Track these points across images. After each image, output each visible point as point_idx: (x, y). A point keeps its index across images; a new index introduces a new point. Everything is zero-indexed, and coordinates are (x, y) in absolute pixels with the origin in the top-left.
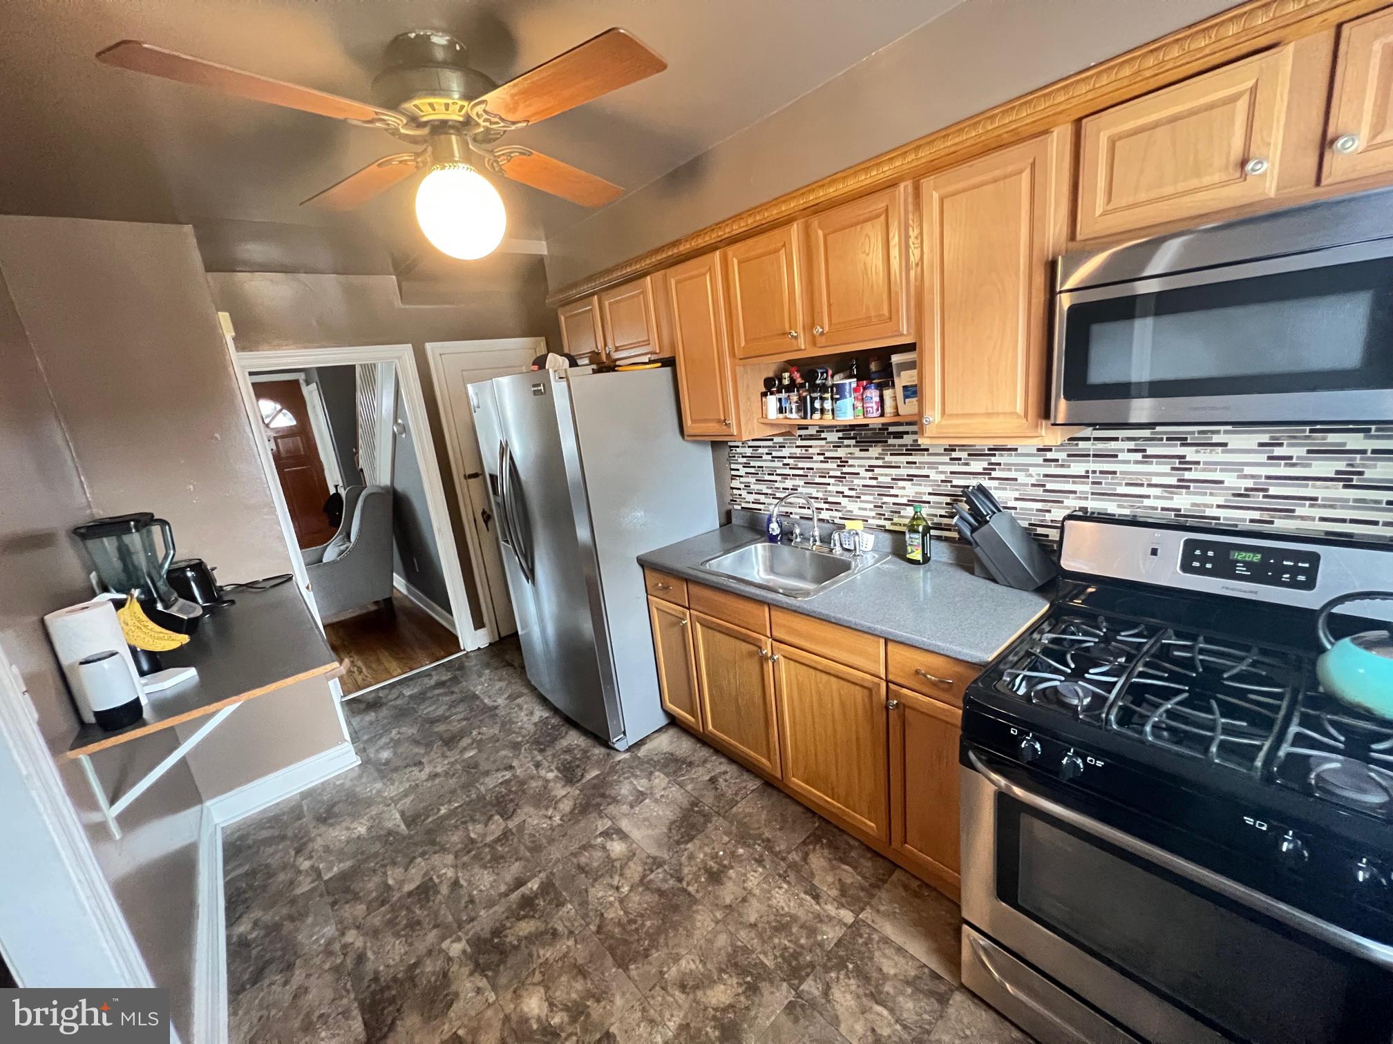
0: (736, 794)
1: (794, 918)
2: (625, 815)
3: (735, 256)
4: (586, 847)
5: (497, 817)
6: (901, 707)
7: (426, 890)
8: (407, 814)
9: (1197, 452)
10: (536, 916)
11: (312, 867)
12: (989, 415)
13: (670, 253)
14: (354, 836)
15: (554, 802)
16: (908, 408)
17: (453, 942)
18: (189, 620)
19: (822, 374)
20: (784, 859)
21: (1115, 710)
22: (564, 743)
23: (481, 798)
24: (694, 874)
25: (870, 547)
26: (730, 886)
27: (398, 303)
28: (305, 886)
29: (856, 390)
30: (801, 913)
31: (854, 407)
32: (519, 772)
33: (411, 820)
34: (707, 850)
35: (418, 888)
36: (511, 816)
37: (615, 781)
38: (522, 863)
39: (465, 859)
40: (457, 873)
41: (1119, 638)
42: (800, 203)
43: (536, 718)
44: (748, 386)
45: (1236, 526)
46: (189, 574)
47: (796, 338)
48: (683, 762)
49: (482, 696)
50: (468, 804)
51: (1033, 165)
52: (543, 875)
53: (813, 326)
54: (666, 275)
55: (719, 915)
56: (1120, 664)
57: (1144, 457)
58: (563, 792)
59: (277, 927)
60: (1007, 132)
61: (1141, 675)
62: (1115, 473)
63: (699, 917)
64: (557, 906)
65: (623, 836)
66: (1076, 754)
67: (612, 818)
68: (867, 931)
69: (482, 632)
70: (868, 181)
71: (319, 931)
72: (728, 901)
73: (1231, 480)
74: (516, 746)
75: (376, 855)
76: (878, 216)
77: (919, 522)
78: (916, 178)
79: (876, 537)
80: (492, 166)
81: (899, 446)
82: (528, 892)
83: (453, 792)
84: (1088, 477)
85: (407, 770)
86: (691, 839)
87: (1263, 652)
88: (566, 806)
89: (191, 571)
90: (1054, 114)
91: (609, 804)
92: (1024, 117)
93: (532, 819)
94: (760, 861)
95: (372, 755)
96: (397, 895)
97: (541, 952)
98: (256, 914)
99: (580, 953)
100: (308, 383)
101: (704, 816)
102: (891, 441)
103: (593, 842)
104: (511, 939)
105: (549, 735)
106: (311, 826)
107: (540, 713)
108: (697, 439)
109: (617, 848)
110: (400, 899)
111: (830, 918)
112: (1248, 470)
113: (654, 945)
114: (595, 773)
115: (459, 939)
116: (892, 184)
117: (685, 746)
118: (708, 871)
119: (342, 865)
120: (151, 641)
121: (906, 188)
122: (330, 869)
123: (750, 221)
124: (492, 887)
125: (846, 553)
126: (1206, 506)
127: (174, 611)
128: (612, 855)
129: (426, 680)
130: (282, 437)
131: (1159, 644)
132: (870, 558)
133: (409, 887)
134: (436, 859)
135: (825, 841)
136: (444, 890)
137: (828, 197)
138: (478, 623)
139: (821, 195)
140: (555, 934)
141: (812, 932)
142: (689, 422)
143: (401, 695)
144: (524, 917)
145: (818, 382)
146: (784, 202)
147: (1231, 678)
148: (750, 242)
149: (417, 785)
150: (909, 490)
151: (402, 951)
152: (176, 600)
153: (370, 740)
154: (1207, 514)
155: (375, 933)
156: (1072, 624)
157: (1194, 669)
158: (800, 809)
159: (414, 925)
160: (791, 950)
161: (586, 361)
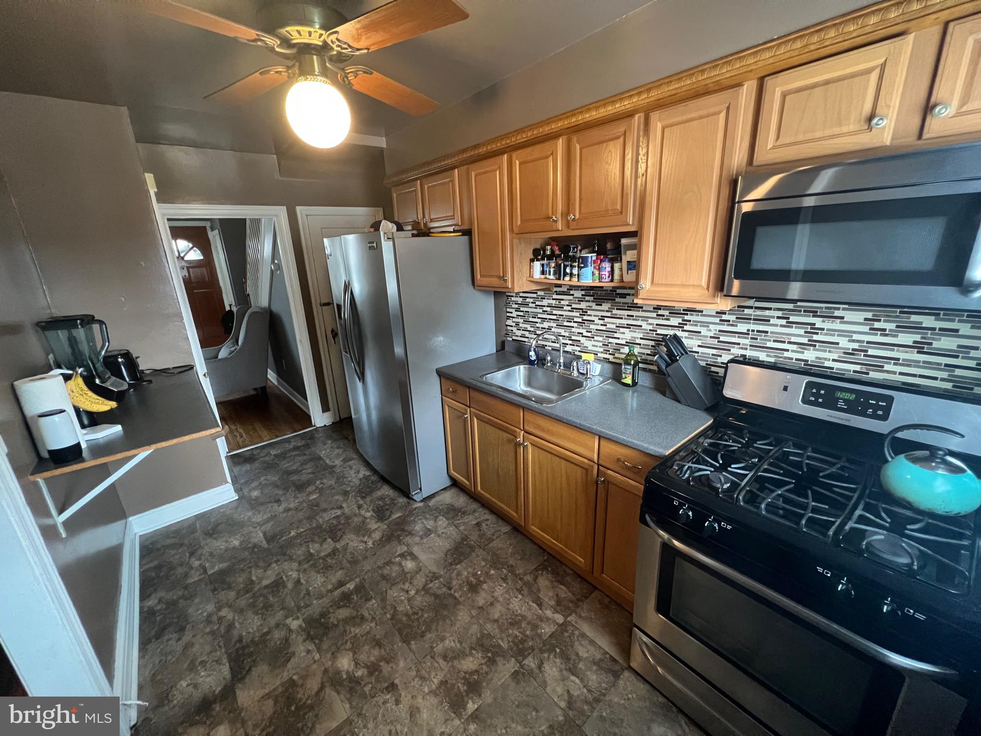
0: (493, 535)
1: (524, 617)
2: (416, 544)
3: (517, 159)
4: (389, 563)
5: (329, 540)
6: (606, 483)
7: (278, 585)
8: (268, 534)
9: (824, 321)
10: (351, 606)
11: (200, 565)
12: (683, 286)
13: (472, 153)
14: (231, 546)
15: (369, 533)
16: (629, 277)
17: (293, 620)
18: (119, 392)
19: (574, 248)
20: (521, 579)
21: (743, 493)
22: (379, 493)
23: (319, 527)
24: (460, 585)
25: (597, 373)
26: (483, 594)
27: (277, 176)
28: (195, 577)
29: (595, 262)
30: (529, 615)
31: (593, 274)
32: (346, 510)
33: (270, 538)
34: (470, 570)
35: (272, 583)
36: (339, 540)
37: (412, 521)
38: (345, 571)
39: (306, 566)
40: (299, 575)
41: (755, 445)
42: (565, 123)
43: (361, 476)
44: (521, 254)
45: (844, 374)
46: (120, 360)
47: (556, 221)
48: (460, 511)
49: (325, 459)
50: (309, 529)
51: (728, 108)
52: (357, 580)
53: (568, 214)
54: (468, 168)
55: (474, 613)
56: (753, 463)
57: (787, 322)
58: (376, 526)
59: (174, 603)
60: (713, 83)
61: (765, 471)
62: (767, 332)
63: (461, 614)
64: (366, 600)
65: (414, 558)
66: (715, 520)
67: (408, 545)
68: (572, 628)
69: (327, 414)
70: (614, 111)
71: (203, 607)
72: (480, 604)
73: (844, 343)
74: (346, 493)
75: (244, 560)
76: (618, 138)
77: (632, 357)
78: (648, 111)
79: (602, 366)
80: (344, 81)
81: (623, 303)
82: (347, 590)
83: (300, 521)
84: (748, 334)
85: (270, 505)
86: (460, 562)
87: (849, 461)
88: (377, 535)
89: (121, 358)
90: (746, 72)
91: (407, 536)
92: (725, 73)
93: (352, 542)
94: (504, 580)
95: (246, 494)
96: (257, 587)
97: (352, 629)
98: (161, 594)
99: (379, 632)
100: (212, 229)
101: (470, 548)
102: (617, 300)
103: (393, 560)
104: (333, 620)
105: (369, 487)
106: (201, 538)
107: (364, 472)
108: (484, 289)
109: (409, 565)
110: (259, 589)
111: (548, 619)
112: (855, 337)
113: (429, 629)
114: (399, 514)
115: (298, 618)
116: (629, 115)
117: (461, 501)
118: (470, 584)
119: (221, 565)
120: (90, 404)
121: (639, 118)
122: (213, 567)
123: (529, 134)
124: (322, 586)
125: (580, 376)
126: (825, 359)
127: (108, 385)
128: (405, 569)
129: (287, 445)
130: (192, 267)
131: (781, 451)
132: (597, 380)
133: (265, 582)
134: (286, 566)
135: (550, 569)
136: (290, 585)
137: (585, 120)
138: (325, 408)
139: (580, 119)
140: (363, 618)
141: (535, 627)
142: (479, 277)
143: (269, 454)
144: (343, 606)
145: (571, 254)
146: (554, 122)
147: (824, 477)
148: (529, 149)
149: (276, 515)
150: (627, 335)
151: (259, 623)
152: (109, 378)
153: (246, 483)
154: (825, 365)
155: (241, 611)
156: (726, 434)
157: (801, 469)
158: (535, 547)
159: (267, 607)
160: (520, 638)
161: (410, 228)
